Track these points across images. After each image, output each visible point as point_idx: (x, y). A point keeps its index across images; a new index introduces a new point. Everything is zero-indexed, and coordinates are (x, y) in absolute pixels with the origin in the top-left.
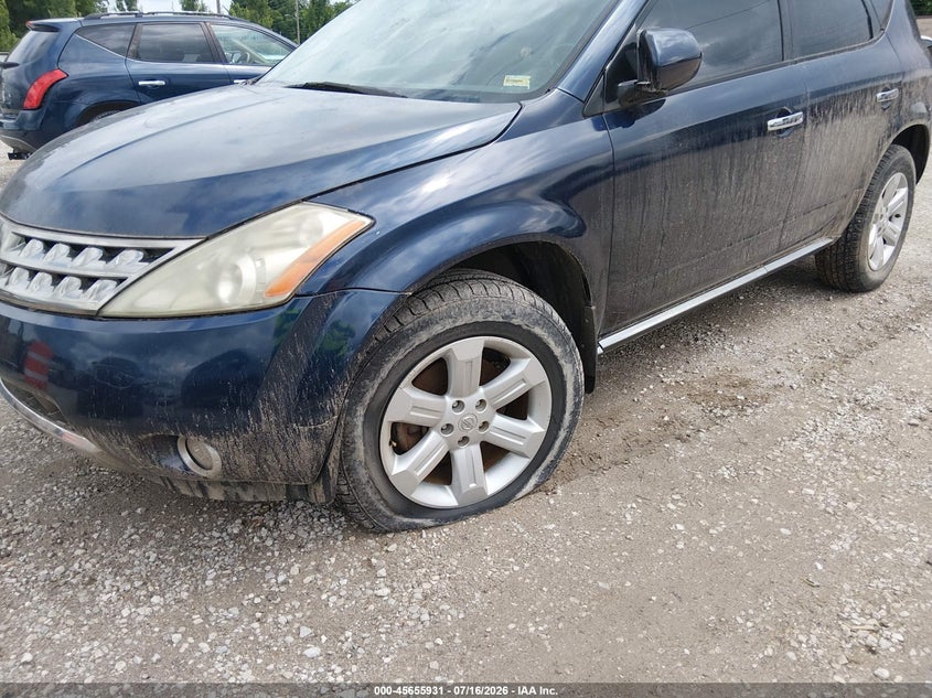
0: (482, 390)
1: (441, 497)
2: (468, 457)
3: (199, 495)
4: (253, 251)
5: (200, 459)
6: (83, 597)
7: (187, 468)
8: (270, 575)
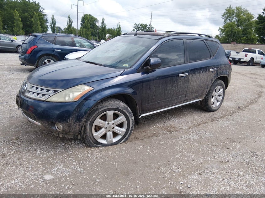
0: (113, 121)
1: (104, 142)
2: (110, 134)
3: (58, 136)
4: (73, 92)
5: (59, 128)
6: (34, 152)
7: (56, 129)
8: (69, 152)
